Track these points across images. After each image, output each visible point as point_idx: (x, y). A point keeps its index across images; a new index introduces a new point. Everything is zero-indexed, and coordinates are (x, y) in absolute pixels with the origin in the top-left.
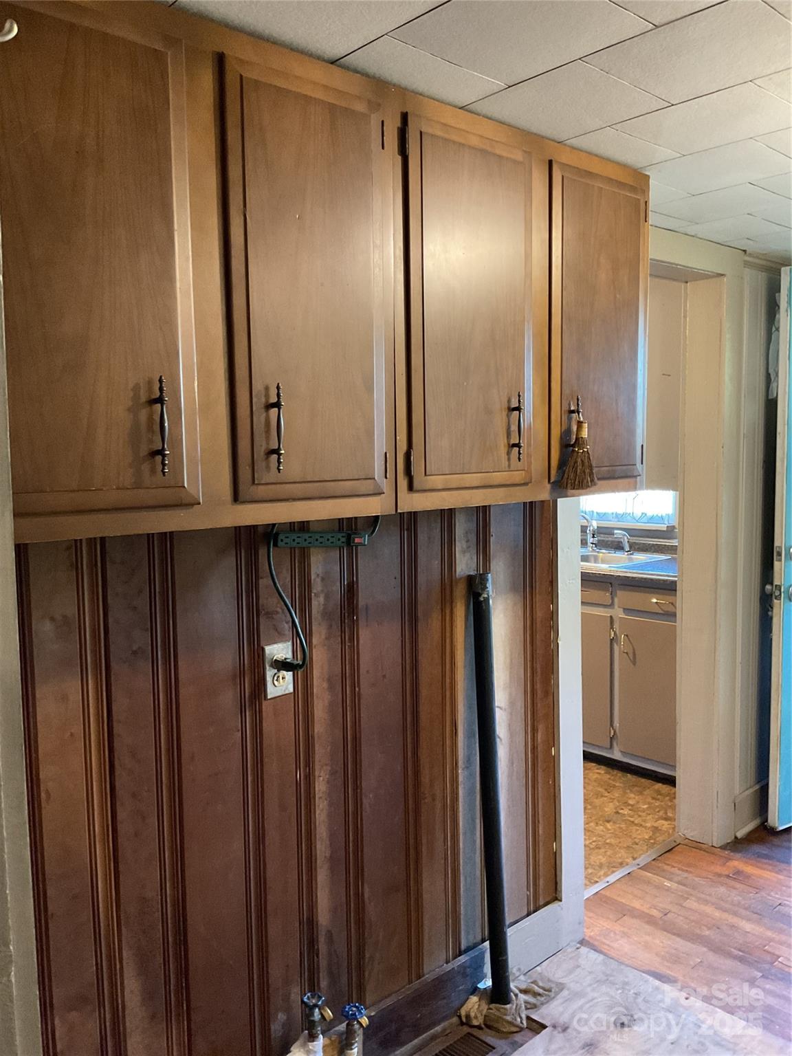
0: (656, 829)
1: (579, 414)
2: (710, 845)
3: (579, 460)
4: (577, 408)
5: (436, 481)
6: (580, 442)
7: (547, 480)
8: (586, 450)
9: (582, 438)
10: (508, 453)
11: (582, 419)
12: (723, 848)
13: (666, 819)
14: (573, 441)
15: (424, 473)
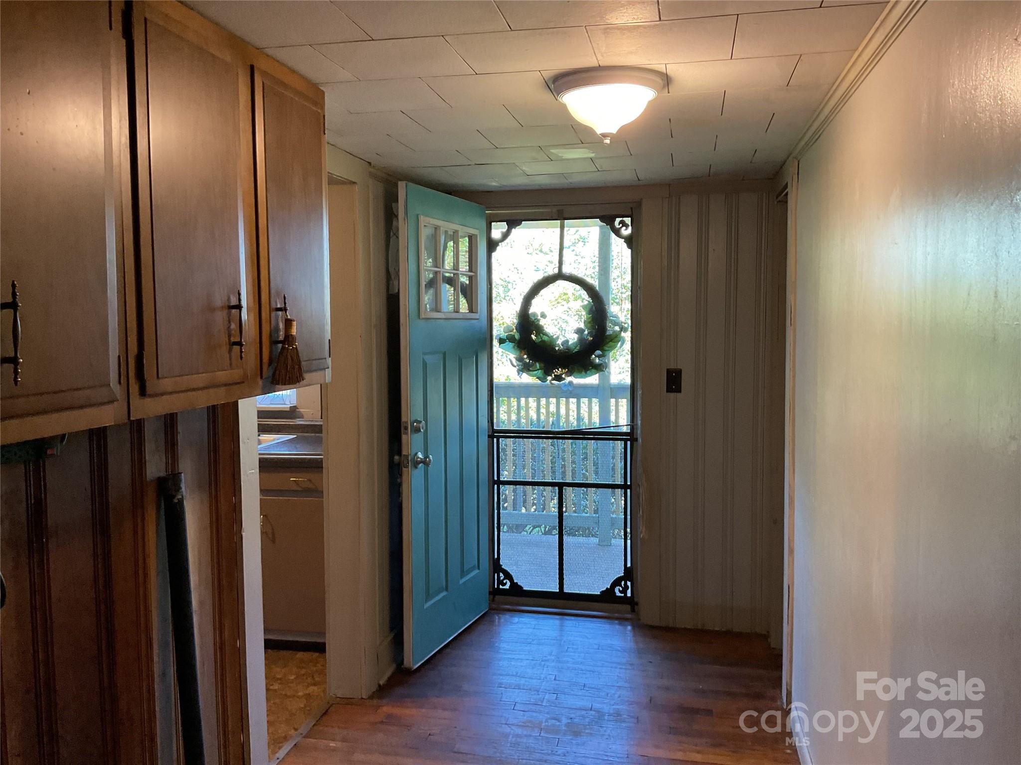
0: (308, 696)
1: (286, 312)
2: (360, 697)
3: (289, 357)
4: (283, 305)
5: (167, 384)
6: (290, 340)
7: (259, 377)
8: (295, 347)
9: (292, 335)
10: (230, 351)
11: (289, 317)
12: (371, 697)
13: (315, 685)
14: (281, 338)
15: (156, 377)
